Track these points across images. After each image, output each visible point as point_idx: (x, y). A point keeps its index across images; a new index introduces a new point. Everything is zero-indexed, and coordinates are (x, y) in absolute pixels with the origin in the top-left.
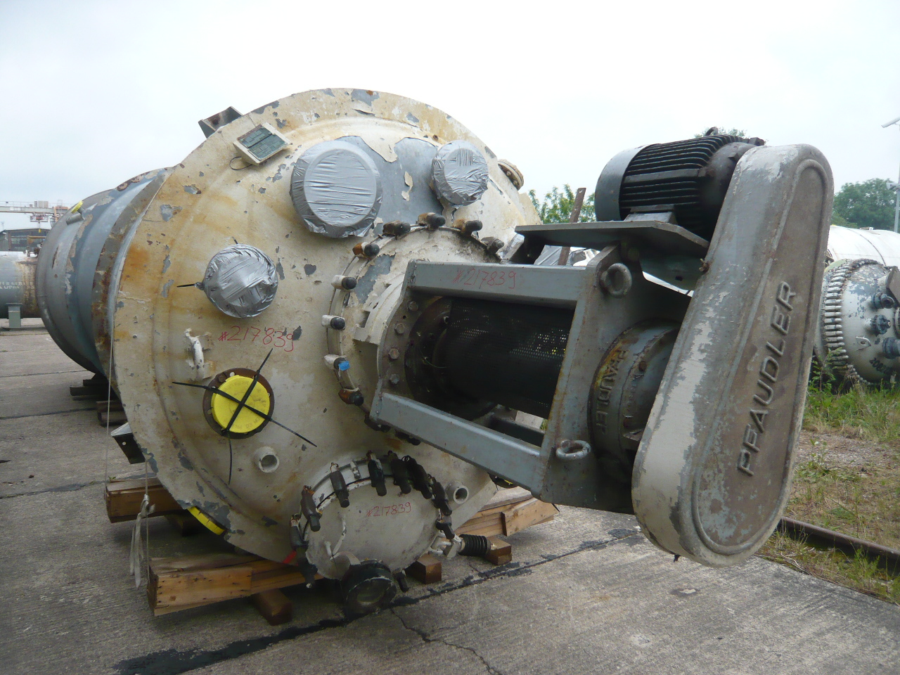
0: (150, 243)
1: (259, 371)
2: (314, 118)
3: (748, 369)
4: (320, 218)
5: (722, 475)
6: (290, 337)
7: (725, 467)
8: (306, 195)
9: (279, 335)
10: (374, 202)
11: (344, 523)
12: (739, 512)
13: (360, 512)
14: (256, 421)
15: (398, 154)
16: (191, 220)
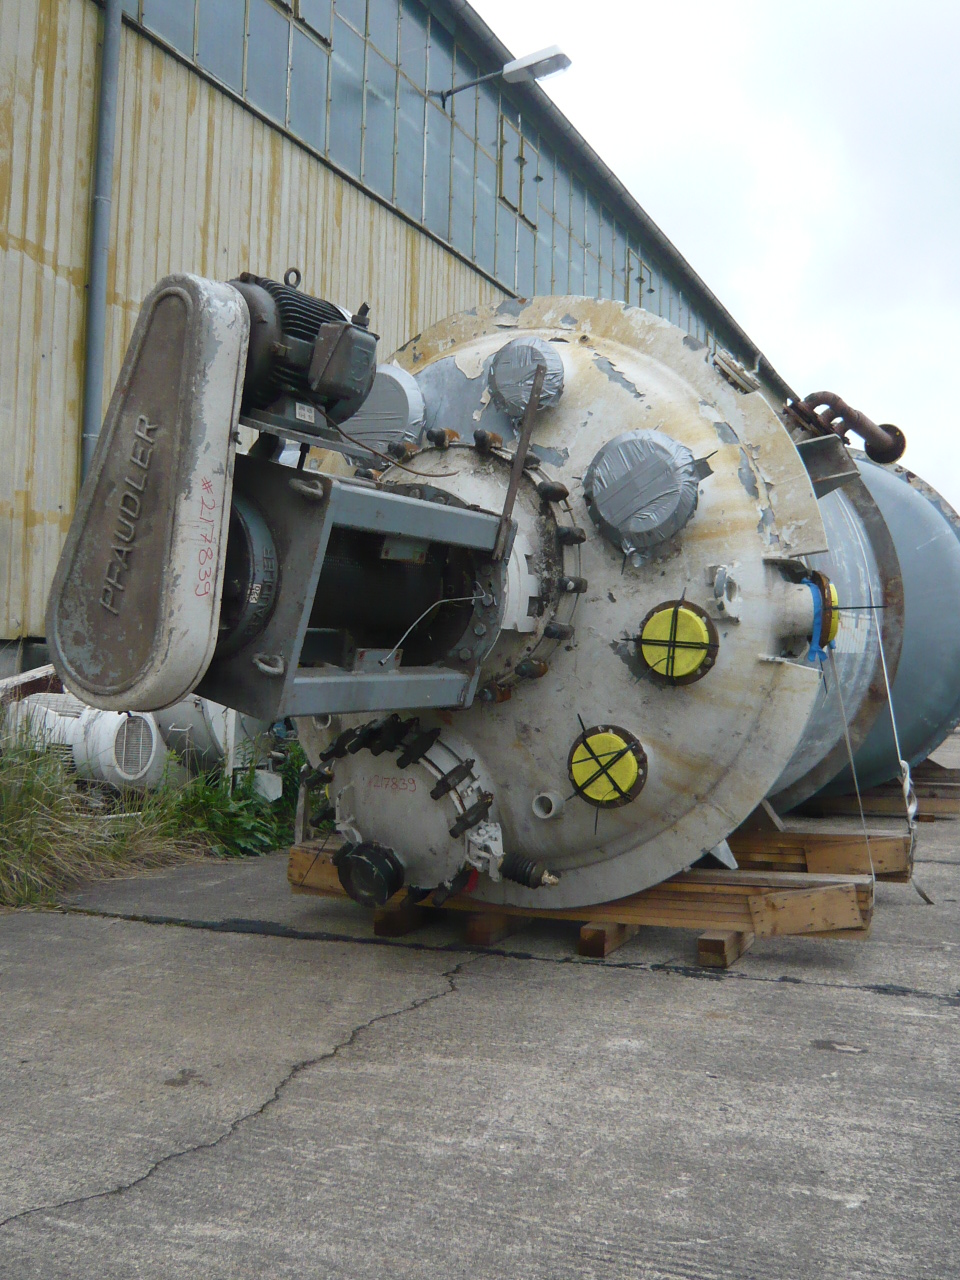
3: (107, 504)
5: (84, 608)
7: (87, 600)
12: (106, 651)
13: (364, 779)
15: (485, 368)
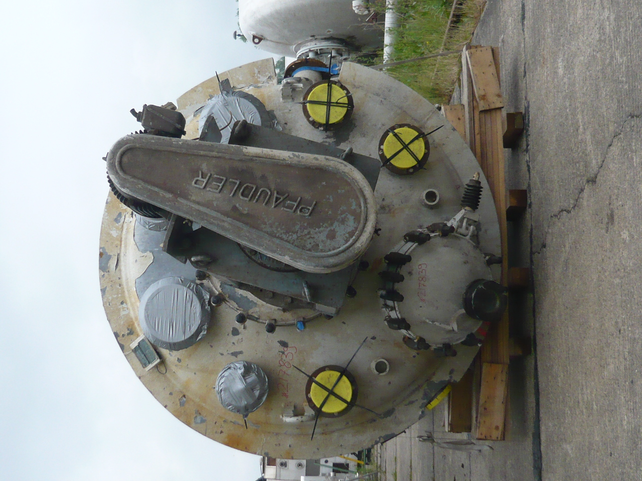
0: (221, 432)
1: (308, 376)
2: (124, 305)
3: (246, 212)
4: (195, 330)
6: (286, 349)
7: (307, 228)
8: (179, 341)
9: (284, 357)
10: (182, 287)
11: (427, 321)
12: (339, 212)
13: (421, 307)
14: (345, 382)
15: (147, 250)
16: (204, 404)
